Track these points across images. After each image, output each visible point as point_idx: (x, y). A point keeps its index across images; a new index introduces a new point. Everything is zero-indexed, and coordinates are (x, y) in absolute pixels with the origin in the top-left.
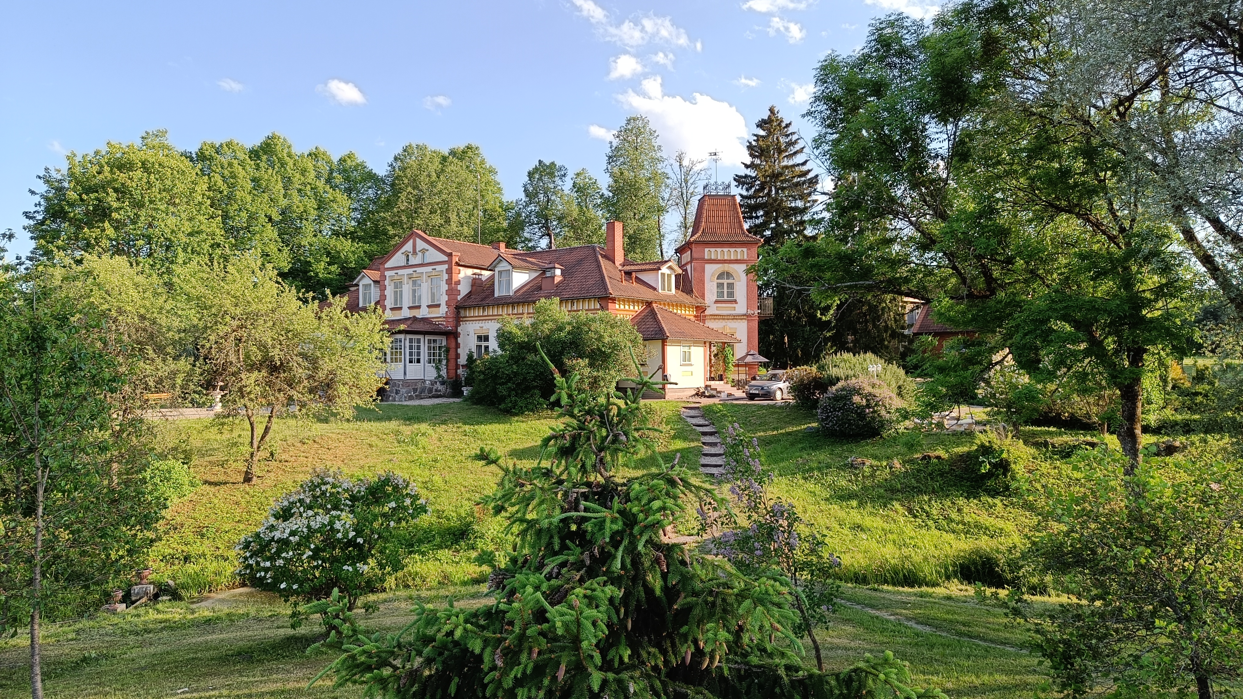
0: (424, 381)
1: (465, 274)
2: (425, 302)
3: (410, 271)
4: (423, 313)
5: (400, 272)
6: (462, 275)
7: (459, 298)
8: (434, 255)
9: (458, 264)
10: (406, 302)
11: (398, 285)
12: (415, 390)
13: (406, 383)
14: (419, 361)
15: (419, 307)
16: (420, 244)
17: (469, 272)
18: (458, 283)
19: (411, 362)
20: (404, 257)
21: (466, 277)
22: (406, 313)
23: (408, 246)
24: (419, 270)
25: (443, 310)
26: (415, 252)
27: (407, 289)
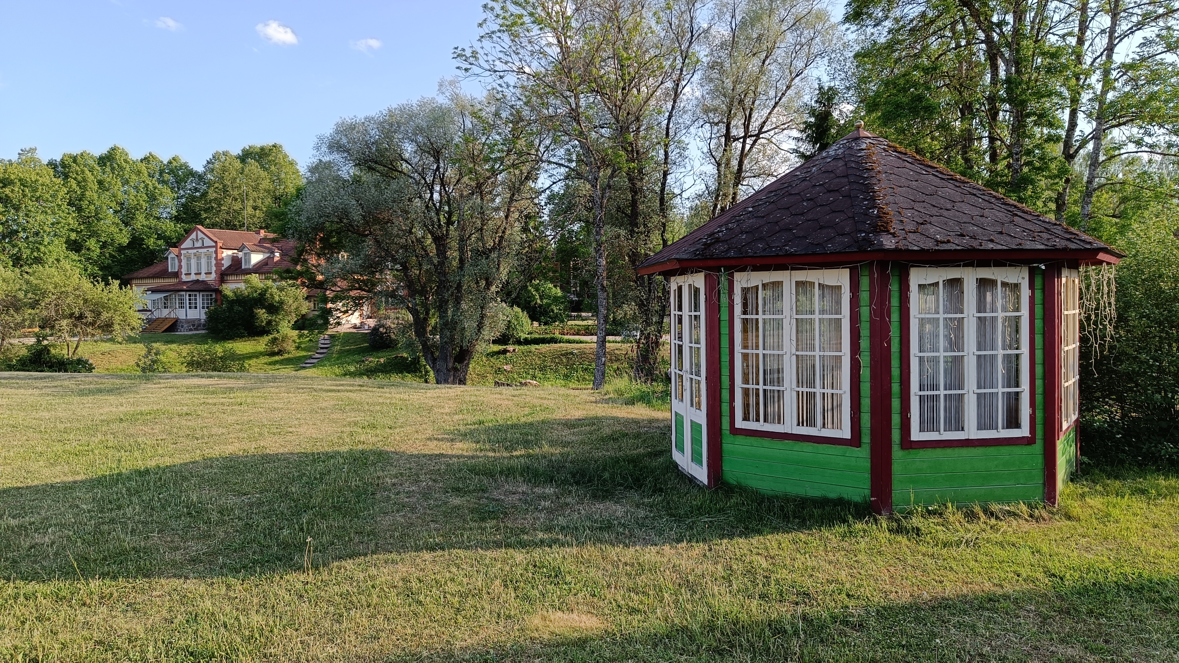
0: (200, 320)
1: (226, 253)
2: (203, 271)
3: (195, 251)
4: (203, 277)
5: (190, 251)
6: (224, 255)
7: (223, 268)
8: (208, 242)
9: (221, 248)
10: (193, 271)
11: (189, 259)
12: (193, 325)
13: (188, 321)
14: (196, 308)
15: (200, 274)
16: (200, 235)
17: (230, 252)
18: (222, 259)
19: (190, 308)
20: (191, 242)
21: (228, 256)
22: (193, 277)
23: (193, 236)
24: (200, 250)
25: (213, 276)
26: (197, 240)
27: (193, 262)
